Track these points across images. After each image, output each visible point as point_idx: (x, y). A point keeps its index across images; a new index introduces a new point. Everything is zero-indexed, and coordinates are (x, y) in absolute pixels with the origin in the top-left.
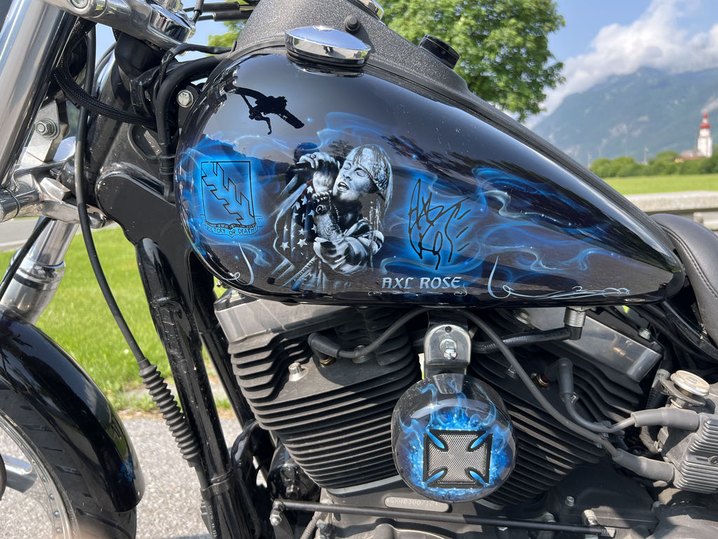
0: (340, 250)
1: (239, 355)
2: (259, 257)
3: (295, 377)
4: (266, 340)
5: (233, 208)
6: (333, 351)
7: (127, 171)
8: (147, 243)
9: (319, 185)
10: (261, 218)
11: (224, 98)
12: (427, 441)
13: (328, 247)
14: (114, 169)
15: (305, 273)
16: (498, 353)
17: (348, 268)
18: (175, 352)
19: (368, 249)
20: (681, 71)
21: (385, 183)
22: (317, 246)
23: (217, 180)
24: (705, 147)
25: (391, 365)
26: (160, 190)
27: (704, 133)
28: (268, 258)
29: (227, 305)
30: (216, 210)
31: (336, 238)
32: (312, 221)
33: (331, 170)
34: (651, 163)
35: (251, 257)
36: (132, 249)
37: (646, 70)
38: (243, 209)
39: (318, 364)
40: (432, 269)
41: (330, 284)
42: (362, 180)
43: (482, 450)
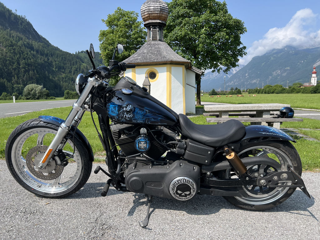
0: (127, 117)
1: (113, 133)
2: (117, 117)
3: (122, 137)
4: (118, 131)
5: (114, 111)
6: (127, 132)
7: (97, 104)
8: (100, 115)
9: (125, 109)
10: (117, 113)
11: (114, 97)
12: (139, 143)
13: (126, 116)
14: (96, 104)
15: (123, 119)
16: (150, 132)
17: (128, 119)
18: (103, 132)
19: (131, 117)
20: (305, 48)
21: (133, 109)
22: (124, 116)
23: (113, 108)
24: (314, 81)
25: (136, 134)
26: (103, 107)
27: (314, 75)
28: (118, 117)
29: (112, 125)
30: (112, 111)
31: (127, 115)
32: (124, 113)
33: (126, 107)
34: (290, 88)
35: (116, 117)
36: (97, 116)
37: (289, 47)
38: (115, 111)
39: (126, 135)
40: (139, 120)
41: (126, 121)
42: (130, 109)
43: (146, 144)
